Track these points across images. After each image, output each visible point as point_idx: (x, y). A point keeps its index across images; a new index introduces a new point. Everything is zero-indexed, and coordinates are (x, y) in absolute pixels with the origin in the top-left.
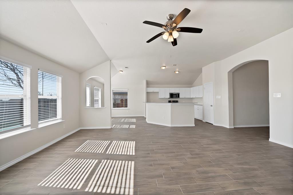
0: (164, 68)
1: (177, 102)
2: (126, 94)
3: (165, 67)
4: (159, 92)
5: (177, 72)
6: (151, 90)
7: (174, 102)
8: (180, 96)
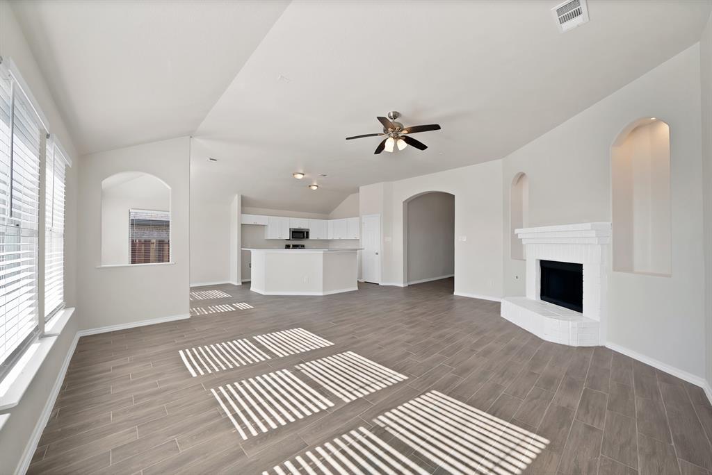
0: (300, 177)
1: (302, 247)
2: (164, 225)
3: (303, 174)
4: (270, 226)
5: (315, 188)
6: (251, 219)
7: (295, 247)
8: (311, 236)
